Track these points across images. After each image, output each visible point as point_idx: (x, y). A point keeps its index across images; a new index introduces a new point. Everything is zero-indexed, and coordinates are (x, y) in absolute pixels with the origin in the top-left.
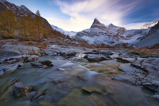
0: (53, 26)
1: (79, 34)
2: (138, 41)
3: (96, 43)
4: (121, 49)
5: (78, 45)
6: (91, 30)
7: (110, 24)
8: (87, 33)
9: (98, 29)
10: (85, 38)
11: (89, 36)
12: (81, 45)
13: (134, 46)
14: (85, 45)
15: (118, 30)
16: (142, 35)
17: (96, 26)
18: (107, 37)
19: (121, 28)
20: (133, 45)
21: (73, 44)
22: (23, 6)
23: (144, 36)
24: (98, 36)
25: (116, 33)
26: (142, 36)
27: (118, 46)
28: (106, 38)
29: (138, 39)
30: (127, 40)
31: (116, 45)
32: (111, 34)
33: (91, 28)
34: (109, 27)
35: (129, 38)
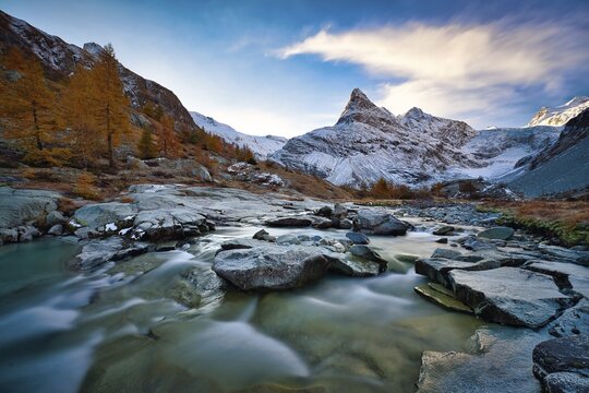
0: (198, 115)
1: (293, 146)
2: (522, 171)
3: (357, 180)
4: (453, 205)
5: (279, 185)
6: (339, 132)
7: (411, 111)
8: (324, 140)
9: (366, 125)
10: (319, 160)
11: (333, 152)
12: (290, 187)
13: (508, 191)
14: (307, 187)
15: (443, 130)
16: (533, 148)
17: (358, 118)
18: (400, 155)
19: (451, 123)
20: (502, 186)
21: (262, 181)
22: (94, 45)
23: (541, 154)
24: (366, 153)
25: (435, 142)
26: (534, 153)
27: (444, 190)
28: (397, 160)
29: (520, 164)
30: (479, 166)
31: (437, 188)
32: (416, 144)
33: (341, 125)
34: (406, 119)
35: (484, 160)
